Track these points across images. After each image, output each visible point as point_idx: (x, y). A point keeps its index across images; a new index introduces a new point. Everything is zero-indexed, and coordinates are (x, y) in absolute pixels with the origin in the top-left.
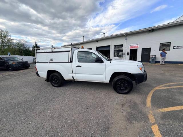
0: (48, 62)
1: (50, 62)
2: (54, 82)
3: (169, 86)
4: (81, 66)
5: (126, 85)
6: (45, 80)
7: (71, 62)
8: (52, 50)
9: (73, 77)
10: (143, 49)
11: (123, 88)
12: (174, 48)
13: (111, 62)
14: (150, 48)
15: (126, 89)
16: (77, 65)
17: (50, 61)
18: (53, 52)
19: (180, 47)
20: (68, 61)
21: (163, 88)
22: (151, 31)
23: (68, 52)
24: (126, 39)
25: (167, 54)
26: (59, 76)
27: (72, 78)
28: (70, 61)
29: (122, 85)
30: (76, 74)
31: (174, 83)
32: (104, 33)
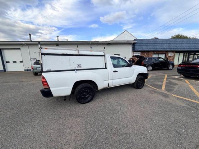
0: (74, 70)
1: (77, 70)
2: (83, 98)
4: (117, 71)
6: (65, 100)
8: (78, 52)
9: (108, 84)
13: (135, 66)
15: (142, 84)
16: (114, 71)
17: (77, 68)
18: (79, 55)
24: (91, 47)
27: (107, 86)
28: (105, 67)
30: (113, 80)
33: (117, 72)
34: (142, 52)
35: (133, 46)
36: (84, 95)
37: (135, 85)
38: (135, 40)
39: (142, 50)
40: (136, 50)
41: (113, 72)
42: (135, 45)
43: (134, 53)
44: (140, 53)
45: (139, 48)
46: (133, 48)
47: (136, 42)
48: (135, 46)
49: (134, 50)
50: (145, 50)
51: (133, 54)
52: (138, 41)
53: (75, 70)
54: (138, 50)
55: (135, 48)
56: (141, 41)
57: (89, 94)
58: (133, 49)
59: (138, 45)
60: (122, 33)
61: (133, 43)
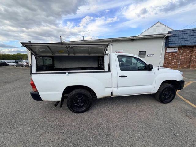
0: (65, 73)
2: (76, 106)
4: (126, 76)
6: (55, 105)
9: (112, 92)
12: (148, 56)
16: (121, 75)
19: (151, 55)
22: (133, 40)
24: (112, 45)
27: (110, 94)
29: (167, 93)
32: (83, 36)
33: (125, 78)
34: (180, 47)
35: (166, 40)
36: (78, 103)
37: (157, 97)
38: (169, 32)
39: (181, 45)
40: (170, 45)
41: (119, 77)
42: (170, 38)
43: (167, 49)
44: (177, 49)
45: (175, 42)
46: (166, 42)
47: (172, 34)
48: (170, 40)
49: (167, 46)
50: (187, 44)
51: (166, 50)
52: (174, 33)
53: (67, 73)
54: (174, 45)
55: (170, 43)
56: (180, 33)
57: (84, 103)
59: (174, 38)
60: (152, 26)
61: (166, 36)
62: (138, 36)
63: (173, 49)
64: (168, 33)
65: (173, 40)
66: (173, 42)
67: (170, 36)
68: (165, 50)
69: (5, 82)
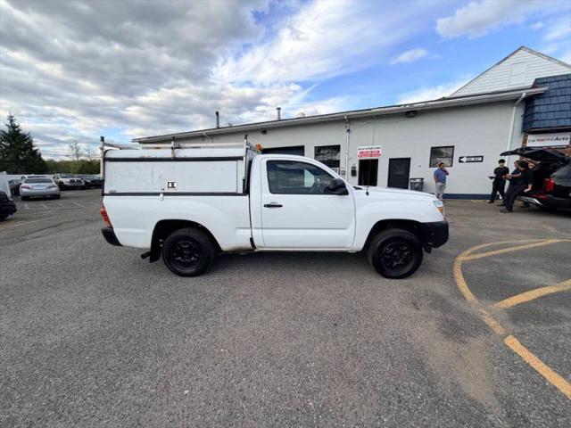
0: (158, 194)
1: (165, 194)
2: (179, 261)
3: (482, 251)
4: (281, 206)
5: (406, 254)
6: (143, 256)
7: (247, 191)
8: (173, 153)
9: (252, 240)
10: (391, 160)
11: (400, 262)
12: (460, 161)
13: (367, 194)
14: (409, 159)
16: (268, 203)
17: (167, 191)
18: (175, 159)
19: (473, 159)
20: (234, 191)
21: (473, 257)
22: (411, 113)
23: (235, 162)
24: (348, 131)
25: (448, 174)
26: (202, 240)
27: (249, 246)
28: (241, 191)
29: (396, 253)
30: (265, 231)
31: (487, 245)
32: (279, 109)
33: (279, 208)
35: (527, 110)
36: (182, 256)
38: (538, 83)
40: (536, 124)
41: (265, 206)
42: (537, 102)
43: (530, 137)
44: (568, 136)
45: (558, 115)
46: (525, 117)
47: (546, 89)
48: (536, 109)
49: (528, 128)
51: (525, 142)
52: (555, 85)
53: (161, 195)
54: (554, 124)
55: (536, 117)
58: (524, 124)
59: (554, 100)
60: (499, 64)
61: (524, 95)
62: (444, 99)
63: (554, 136)
64: (534, 86)
65: (551, 108)
66: (551, 116)
67: (539, 96)
68: (521, 141)
69: (87, 220)
